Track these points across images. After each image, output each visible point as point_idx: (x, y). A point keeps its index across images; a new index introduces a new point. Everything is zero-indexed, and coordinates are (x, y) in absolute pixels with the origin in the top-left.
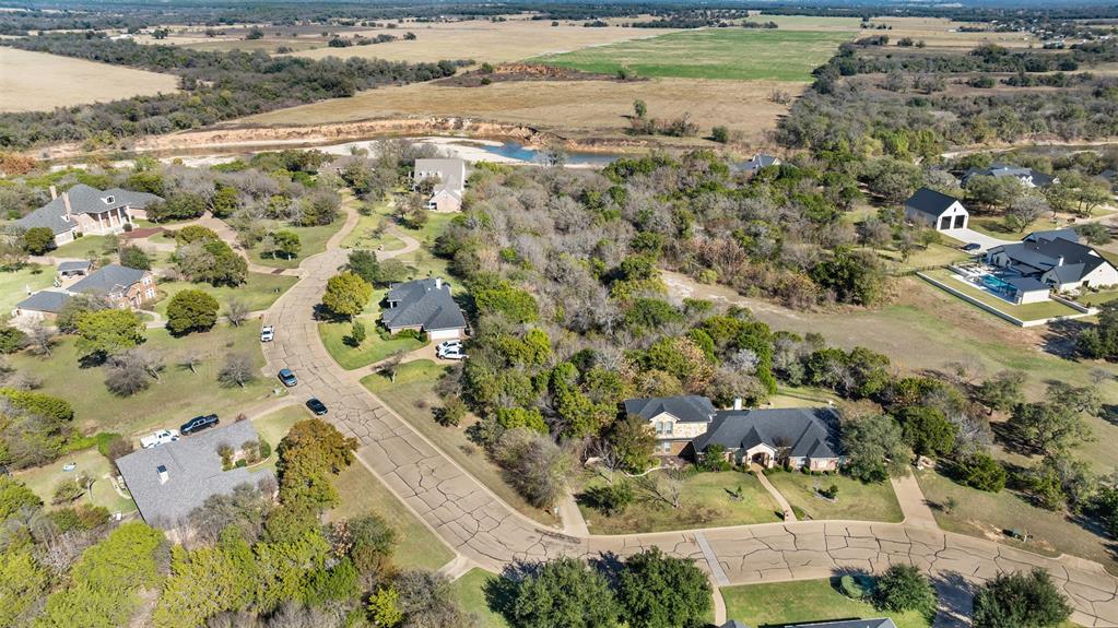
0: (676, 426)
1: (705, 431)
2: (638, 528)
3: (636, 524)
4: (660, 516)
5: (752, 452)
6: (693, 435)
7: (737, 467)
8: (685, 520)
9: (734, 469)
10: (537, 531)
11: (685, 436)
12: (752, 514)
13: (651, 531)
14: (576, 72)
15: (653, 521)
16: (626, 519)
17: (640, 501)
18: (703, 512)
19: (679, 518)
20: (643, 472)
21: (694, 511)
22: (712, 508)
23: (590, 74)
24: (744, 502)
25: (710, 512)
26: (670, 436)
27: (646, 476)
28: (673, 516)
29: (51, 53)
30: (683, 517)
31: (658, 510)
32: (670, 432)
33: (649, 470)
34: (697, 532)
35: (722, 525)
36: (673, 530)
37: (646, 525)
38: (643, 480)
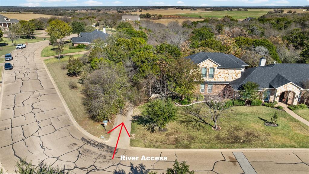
0: (217, 71)
1: (239, 76)
2: (177, 144)
3: (176, 140)
4: (200, 135)
5: (280, 90)
6: (230, 79)
7: (266, 103)
8: (224, 139)
9: (263, 105)
10: (83, 139)
11: (223, 80)
12: (292, 138)
13: (190, 148)
14: (187, 17)
15: (193, 138)
16: (168, 135)
17: (184, 122)
18: (241, 134)
19: (218, 137)
20: (189, 103)
21: (233, 133)
22: (249, 131)
23: (191, 17)
24: (279, 127)
25: (248, 134)
26: (212, 80)
27: (192, 106)
28: (213, 136)
29: (45, 14)
30: (222, 136)
31: (198, 130)
32: (212, 76)
33: (194, 103)
34: (236, 151)
35: (261, 146)
36: (212, 147)
37: (186, 142)
38: (188, 109)
